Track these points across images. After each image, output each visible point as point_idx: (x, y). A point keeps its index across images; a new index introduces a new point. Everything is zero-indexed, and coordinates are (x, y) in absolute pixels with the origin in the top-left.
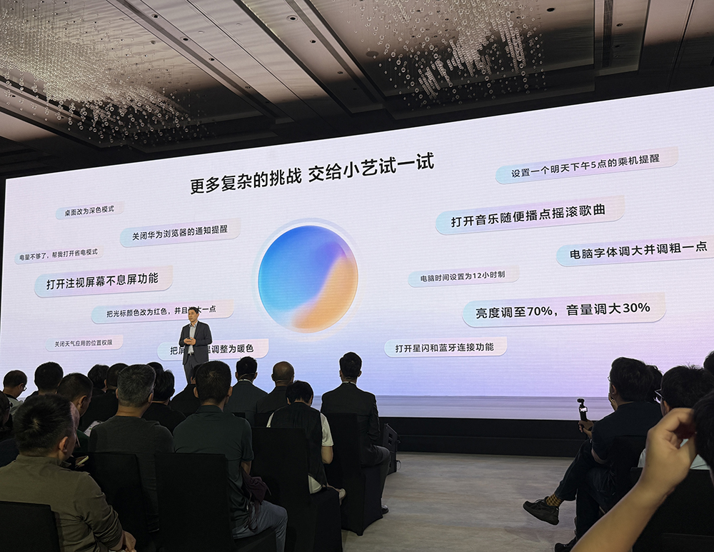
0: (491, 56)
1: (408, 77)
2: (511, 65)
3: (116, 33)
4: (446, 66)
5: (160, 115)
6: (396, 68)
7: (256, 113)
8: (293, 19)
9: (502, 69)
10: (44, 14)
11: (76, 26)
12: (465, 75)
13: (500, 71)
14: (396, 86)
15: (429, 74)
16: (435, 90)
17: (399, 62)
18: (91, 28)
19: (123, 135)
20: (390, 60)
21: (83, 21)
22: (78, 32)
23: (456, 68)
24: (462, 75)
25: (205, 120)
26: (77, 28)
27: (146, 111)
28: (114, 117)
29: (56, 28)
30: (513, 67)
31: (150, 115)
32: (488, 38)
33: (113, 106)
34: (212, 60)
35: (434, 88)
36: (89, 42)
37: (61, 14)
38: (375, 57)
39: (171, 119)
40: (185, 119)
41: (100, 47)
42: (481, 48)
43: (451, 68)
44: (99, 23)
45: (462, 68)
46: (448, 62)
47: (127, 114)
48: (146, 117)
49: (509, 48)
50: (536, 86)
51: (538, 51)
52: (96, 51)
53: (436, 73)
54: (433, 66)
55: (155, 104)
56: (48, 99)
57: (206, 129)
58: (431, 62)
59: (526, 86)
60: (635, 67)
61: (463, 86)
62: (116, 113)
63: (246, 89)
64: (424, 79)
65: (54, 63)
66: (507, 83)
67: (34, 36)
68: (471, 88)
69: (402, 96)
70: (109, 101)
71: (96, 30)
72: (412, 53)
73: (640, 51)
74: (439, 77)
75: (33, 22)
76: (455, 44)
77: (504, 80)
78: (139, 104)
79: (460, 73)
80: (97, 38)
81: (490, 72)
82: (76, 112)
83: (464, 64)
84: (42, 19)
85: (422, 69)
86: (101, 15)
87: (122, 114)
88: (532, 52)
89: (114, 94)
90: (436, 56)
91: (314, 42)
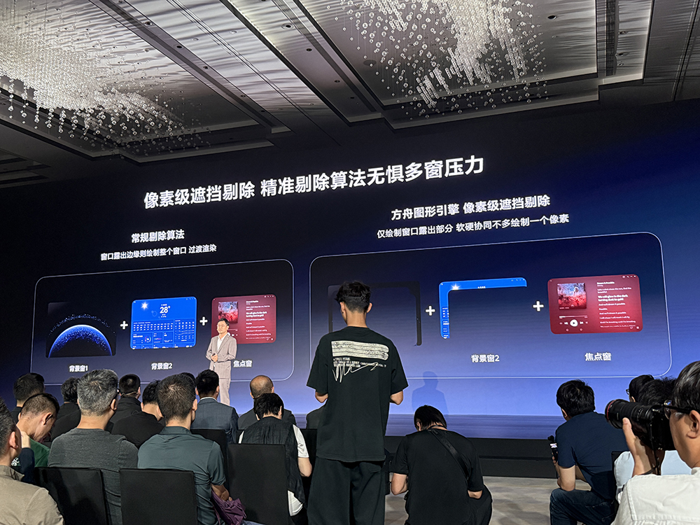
0: (490, 64)
1: (406, 85)
2: (511, 73)
3: (109, 40)
4: (444, 75)
5: (152, 123)
6: (393, 77)
7: (252, 122)
8: (289, 26)
9: (502, 77)
10: (35, 21)
11: (68, 33)
12: (464, 83)
13: (500, 80)
14: (393, 94)
15: (427, 82)
16: (434, 99)
17: (396, 70)
18: (84, 35)
19: (115, 144)
20: (387, 68)
21: (75, 27)
22: (70, 40)
23: (455, 76)
24: (461, 84)
25: (199, 130)
26: (69, 35)
27: (139, 119)
28: (106, 125)
29: (48, 35)
30: (513, 76)
31: (143, 123)
32: (487, 45)
33: (105, 114)
34: (206, 68)
35: (432, 96)
36: (81, 50)
37: (52, 21)
38: (371, 65)
39: (165, 128)
40: (179, 127)
41: (92, 54)
42: (480, 56)
43: (450, 76)
44: (92, 30)
45: (461, 76)
46: (446, 70)
47: (118, 123)
48: (138, 125)
49: (509, 56)
50: (538, 95)
51: (538, 59)
52: (88, 58)
53: (434, 81)
54: (431, 75)
55: (148, 113)
56: (38, 107)
57: (200, 138)
58: (429, 71)
59: (527, 95)
60: (639, 76)
61: (463, 95)
62: (107, 120)
63: (241, 98)
64: (422, 88)
65: (45, 70)
66: (507, 91)
67: (24, 43)
68: (470, 97)
69: (401, 104)
70: (101, 109)
71: (88, 37)
72: (410, 62)
73: (644, 59)
74: (438, 85)
75: (24, 29)
76: (453, 51)
77: (504, 89)
78: (132, 112)
79: (459, 82)
80: (90, 46)
81: (489, 81)
82: (67, 121)
83: (463, 72)
84: (33, 26)
85: (420, 78)
86: (93, 22)
87: (114, 122)
88: (532, 60)
89: (107, 102)
90: (434, 64)
91: (310, 50)
